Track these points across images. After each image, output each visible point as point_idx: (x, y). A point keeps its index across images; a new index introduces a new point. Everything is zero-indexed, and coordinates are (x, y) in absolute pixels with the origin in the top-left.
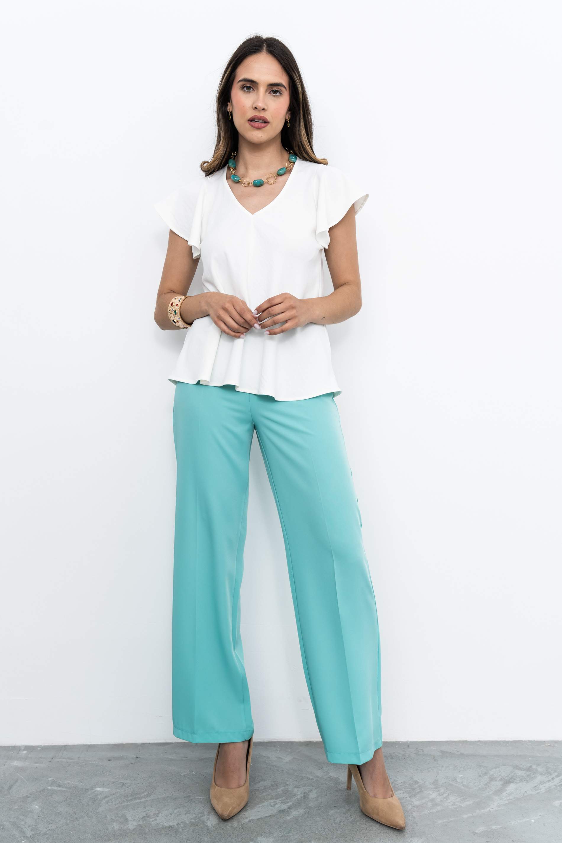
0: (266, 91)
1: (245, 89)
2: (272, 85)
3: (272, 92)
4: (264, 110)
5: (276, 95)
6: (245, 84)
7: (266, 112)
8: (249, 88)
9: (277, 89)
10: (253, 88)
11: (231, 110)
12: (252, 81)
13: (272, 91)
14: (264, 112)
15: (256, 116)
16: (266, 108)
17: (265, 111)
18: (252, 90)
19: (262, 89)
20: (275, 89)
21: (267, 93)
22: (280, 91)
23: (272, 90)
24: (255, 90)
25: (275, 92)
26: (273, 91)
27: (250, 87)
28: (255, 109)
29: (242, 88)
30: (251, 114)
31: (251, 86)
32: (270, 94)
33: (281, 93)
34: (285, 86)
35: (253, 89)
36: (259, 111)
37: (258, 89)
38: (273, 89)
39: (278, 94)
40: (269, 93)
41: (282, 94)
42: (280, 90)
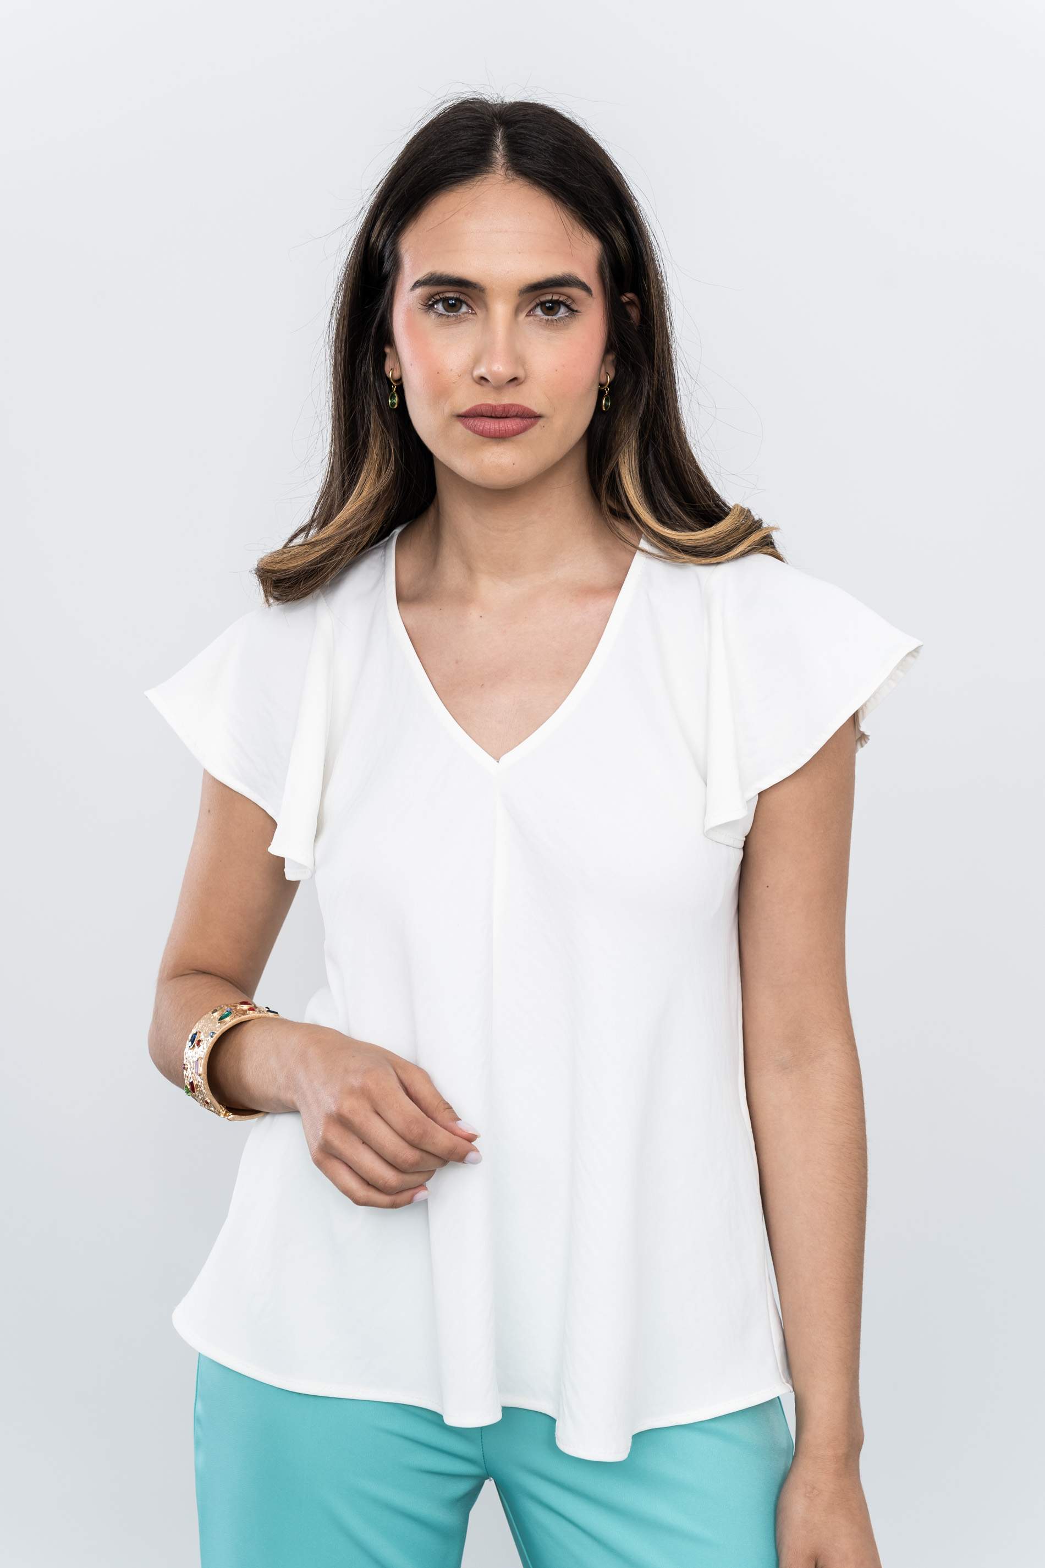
0: (517, 310)
1: (440, 307)
2: (536, 288)
3: (539, 311)
4: (516, 382)
5: (555, 318)
6: (438, 294)
7: (524, 388)
8: (453, 306)
9: (555, 298)
10: (470, 302)
11: (396, 376)
12: (461, 284)
13: (538, 305)
14: (518, 387)
15: (489, 405)
16: (520, 373)
17: (521, 383)
18: (464, 309)
19: (501, 309)
20: (549, 297)
21: (522, 316)
22: (569, 302)
23: (538, 301)
24: (477, 310)
25: (550, 308)
26: (542, 304)
27: (457, 299)
28: (483, 382)
29: (429, 304)
30: (468, 397)
31: (462, 297)
32: (531, 318)
33: (574, 307)
34: (587, 283)
35: (468, 305)
36: (499, 388)
37: (486, 307)
38: (543, 299)
39: (562, 311)
40: (527, 316)
41: (577, 311)
42: (569, 297)
